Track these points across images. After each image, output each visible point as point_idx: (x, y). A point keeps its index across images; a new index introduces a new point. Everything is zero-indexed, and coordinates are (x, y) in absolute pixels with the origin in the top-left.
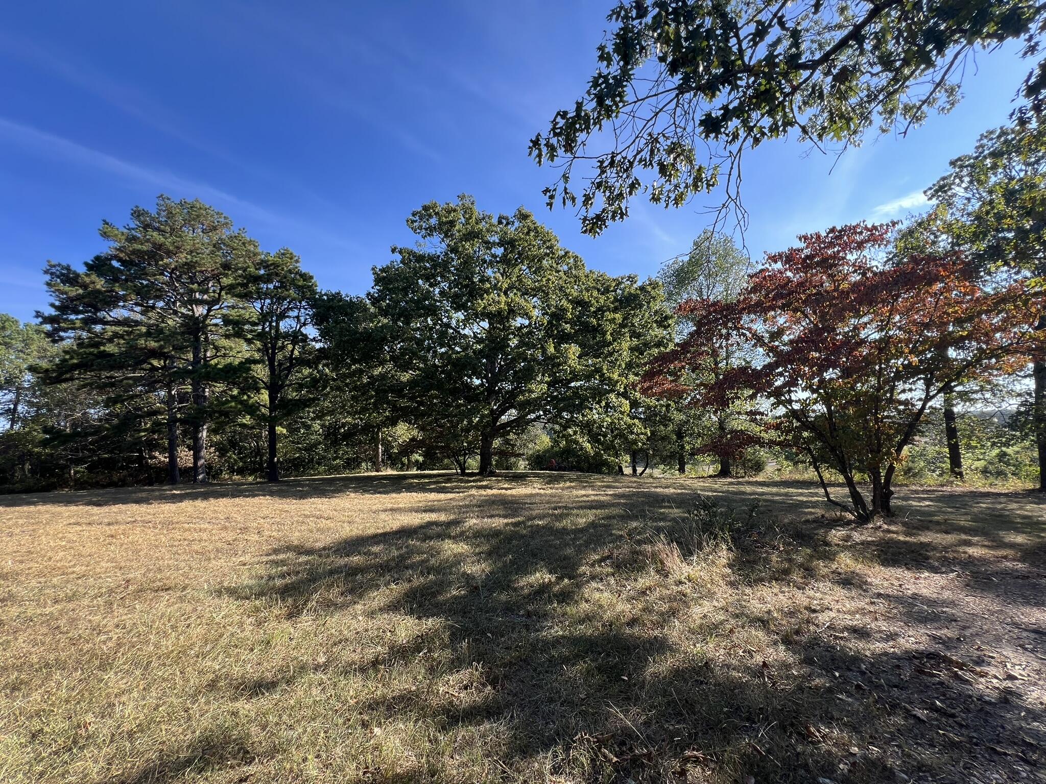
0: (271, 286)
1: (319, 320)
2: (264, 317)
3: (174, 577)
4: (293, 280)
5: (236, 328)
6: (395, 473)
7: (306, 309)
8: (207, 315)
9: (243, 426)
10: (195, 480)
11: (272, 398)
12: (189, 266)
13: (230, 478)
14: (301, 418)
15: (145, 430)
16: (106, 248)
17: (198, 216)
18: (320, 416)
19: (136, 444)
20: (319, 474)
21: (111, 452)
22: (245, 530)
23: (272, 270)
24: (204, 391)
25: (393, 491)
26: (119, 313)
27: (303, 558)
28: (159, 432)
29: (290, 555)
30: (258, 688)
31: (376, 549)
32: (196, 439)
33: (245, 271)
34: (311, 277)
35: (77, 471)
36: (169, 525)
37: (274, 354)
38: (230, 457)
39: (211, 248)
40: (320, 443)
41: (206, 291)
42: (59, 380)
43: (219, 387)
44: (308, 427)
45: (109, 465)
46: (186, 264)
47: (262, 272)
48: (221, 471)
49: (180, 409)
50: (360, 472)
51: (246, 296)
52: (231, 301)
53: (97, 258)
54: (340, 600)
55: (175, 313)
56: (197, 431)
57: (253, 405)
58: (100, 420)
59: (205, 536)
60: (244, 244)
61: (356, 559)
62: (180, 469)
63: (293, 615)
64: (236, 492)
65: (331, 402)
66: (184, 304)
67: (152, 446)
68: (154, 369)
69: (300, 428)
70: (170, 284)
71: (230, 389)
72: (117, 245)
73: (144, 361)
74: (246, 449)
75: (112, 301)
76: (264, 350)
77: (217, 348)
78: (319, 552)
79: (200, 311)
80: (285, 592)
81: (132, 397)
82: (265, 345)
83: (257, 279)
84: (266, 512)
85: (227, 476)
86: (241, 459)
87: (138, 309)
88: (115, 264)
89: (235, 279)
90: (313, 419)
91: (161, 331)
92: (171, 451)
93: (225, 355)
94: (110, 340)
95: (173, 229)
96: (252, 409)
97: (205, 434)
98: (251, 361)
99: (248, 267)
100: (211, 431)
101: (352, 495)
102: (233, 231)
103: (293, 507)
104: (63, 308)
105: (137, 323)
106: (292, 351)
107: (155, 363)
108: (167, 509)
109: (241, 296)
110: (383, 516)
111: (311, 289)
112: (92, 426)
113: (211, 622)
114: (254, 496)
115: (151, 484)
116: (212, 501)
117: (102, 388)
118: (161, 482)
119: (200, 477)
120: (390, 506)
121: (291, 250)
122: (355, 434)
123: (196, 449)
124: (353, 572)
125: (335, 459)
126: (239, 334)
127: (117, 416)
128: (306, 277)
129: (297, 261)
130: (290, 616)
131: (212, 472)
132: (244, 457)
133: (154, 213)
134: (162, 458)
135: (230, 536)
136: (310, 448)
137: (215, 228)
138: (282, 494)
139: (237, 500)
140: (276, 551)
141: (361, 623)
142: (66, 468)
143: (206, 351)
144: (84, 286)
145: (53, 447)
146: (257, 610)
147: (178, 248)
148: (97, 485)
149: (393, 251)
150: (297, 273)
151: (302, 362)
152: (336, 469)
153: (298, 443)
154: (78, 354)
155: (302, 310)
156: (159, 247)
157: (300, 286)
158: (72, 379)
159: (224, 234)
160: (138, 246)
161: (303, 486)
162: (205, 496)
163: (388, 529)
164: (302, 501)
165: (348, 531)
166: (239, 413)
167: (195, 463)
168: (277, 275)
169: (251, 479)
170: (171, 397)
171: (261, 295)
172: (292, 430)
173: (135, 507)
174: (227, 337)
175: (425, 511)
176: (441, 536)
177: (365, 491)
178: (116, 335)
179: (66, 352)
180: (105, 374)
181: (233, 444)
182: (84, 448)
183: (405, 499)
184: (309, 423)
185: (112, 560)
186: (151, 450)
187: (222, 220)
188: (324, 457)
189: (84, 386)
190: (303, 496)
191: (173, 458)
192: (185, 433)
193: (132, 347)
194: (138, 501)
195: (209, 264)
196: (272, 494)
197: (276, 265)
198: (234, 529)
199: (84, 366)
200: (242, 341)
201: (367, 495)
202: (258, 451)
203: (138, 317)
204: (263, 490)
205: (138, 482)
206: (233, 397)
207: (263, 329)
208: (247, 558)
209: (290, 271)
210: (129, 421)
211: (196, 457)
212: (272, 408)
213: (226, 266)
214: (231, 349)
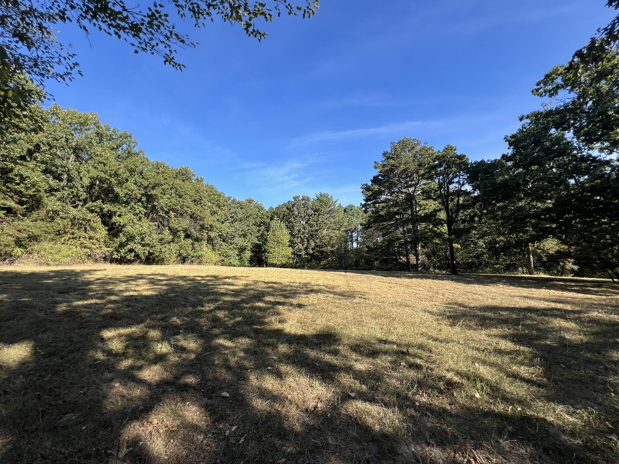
0: (442, 168)
1: (471, 180)
2: (440, 186)
3: (410, 303)
4: (454, 161)
5: (427, 194)
6: (548, 276)
7: (463, 175)
8: (415, 191)
9: (437, 244)
10: (418, 270)
11: (449, 228)
12: (405, 170)
13: (434, 271)
14: (470, 238)
15: (397, 247)
16: (376, 173)
17: (406, 145)
18: (482, 236)
19: (394, 253)
20: (486, 272)
21: (386, 256)
22: (437, 293)
23: (442, 159)
24: (417, 228)
25: (535, 287)
26: (383, 197)
27: (461, 308)
28: (402, 248)
29: (456, 306)
30: (436, 340)
31: (504, 313)
32: (416, 251)
33: (428, 164)
34: (465, 156)
35: (376, 263)
36: (408, 286)
37: (448, 204)
38: (433, 260)
39: (412, 158)
40: (484, 254)
41: (413, 180)
42: (369, 228)
43: (423, 225)
44: (476, 244)
45: (386, 261)
46: (404, 170)
47: (437, 162)
48: (430, 267)
49: (408, 237)
50: (517, 274)
51: (431, 178)
52: (424, 181)
53: (374, 177)
54: (475, 327)
55: (402, 193)
56: (416, 247)
57: (439, 233)
58: (381, 243)
59: (421, 292)
60: (427, 151)
61: (489, 314)
62: (411, 265)
63: (453, 325)
64: (435, 277)
65: (487, 227)
66: (405, 188)
67: (400, 254)
68: (397, 219)
69: (470, 244)
70: (398, 180)
71: (429, 225)
72: (379, 170)
73: (393, 217)
74: (440, 256)
75: (380, 193)
76: (443, 203)
77: (421, 206)
78: (470, 308)
79: (411, 190)
80: (449, 317)
81: (391, 232)
82: (442, 200)
83: (434, 167)
84: (447, 287)
85: (432, 270)
86: (438, 261)
87: (389, 194)
88: (380, 178)
89: (424, 170)
90: (478, 239)
91: (397, 203)
92: (407, 256)
93: (424, 209)
94: (381, 210)
95: (397, 156)
96: (439, 235)
97: (420, 248)
98: (436, 211)
99: (430, 162)
100: (423, 247)
101: (501, 286)
102: (422, 145)
103: (462, 287)
104: (367, 200)
105: (389, 200)
106: (458, 201)
107: (397, 217)
108: (407, 281)
109: (427, 179)
110: (517, 299)
111: (465, 164)
112: (379, 245)
113: (422, 319)
114: (443, 280)
115: (401, 271)
116: (424, 280)
117: (381, 230)
118: (405, 270)
119: (420, 269)
120: (525, 295)
121: (451, 145)
122: (509, 248)
123: (416, 255)
124: (484, 318)
125: (497, 264)
126: (429, 198)
127: (386, 240)
128: (461, 157)
129: (455, 150)
130: (451, 326)
131: (426, 268)
132: (441, 260)
133: (390, 151)
134: (404, 259)
135: (430, 294)
136: (478, 256)
137: (413, 148)
138: (457, 281)
139: (435, 281)
140: (449, 304)
141: (484, 337)
142: (373, 262)
143: (416, 208)
144: (372, 190)
145: (369, 254)
146: (438, 320)
147: (400, 164)
148: (383, 269)
149: (521, 119)
150: (455, 157)
151: (464, 207)
152: (497, 270)
153: (470, 253)
154: (373, 217)
155: (461, 177)
156: (393, 166)
157: (457, 164)
158: (372, 227)
159: (418, 148)
160: (386, 168)
161: (471, 278)
162: (422, 278)
163: (517, 306)
164: (468, 285)
165: (490, 302)
166: (433, 238)
167: (417, 262)
168: (444, 161)
169: (444, 272)
170: (404, 231)
171: (437, 175)
172: (465, 246)
173: (396, 279)
174: (424, 199)
175: (554, 302)
176: (556, 316)
177: (511, 285)
178: (383, 207)
179: (369, 217)
180: (381, 224)
181: (434, 253)
182: (378, 254)
183: (543, 292)
184: (476, 241)
185: (391, 295)
186: (400, 256)
187: (416, 142)
188: (488, 263)
189: (376, 229)
190: (469, 283)
191: (408, 259)
192: (412, 247)
193: (389, 212)
194: (397, 277)
195: (412, 167)
196: (452, 280)
197: (443, 156)
198: (432, 292)
199: (374, 222)
200: (431, 201)
201: (511, 287)
202: (446, 258)
203: (389, 197)
204: (448, 278)
205: (396, 269)
206: (429, 229)
207: (441, 192)
208: (437, 303)
209: (452, 157)
210: (391, 242)
211: (417, 260)
212: (450, 234)
213: (420, 165)
214: (427, 204)
